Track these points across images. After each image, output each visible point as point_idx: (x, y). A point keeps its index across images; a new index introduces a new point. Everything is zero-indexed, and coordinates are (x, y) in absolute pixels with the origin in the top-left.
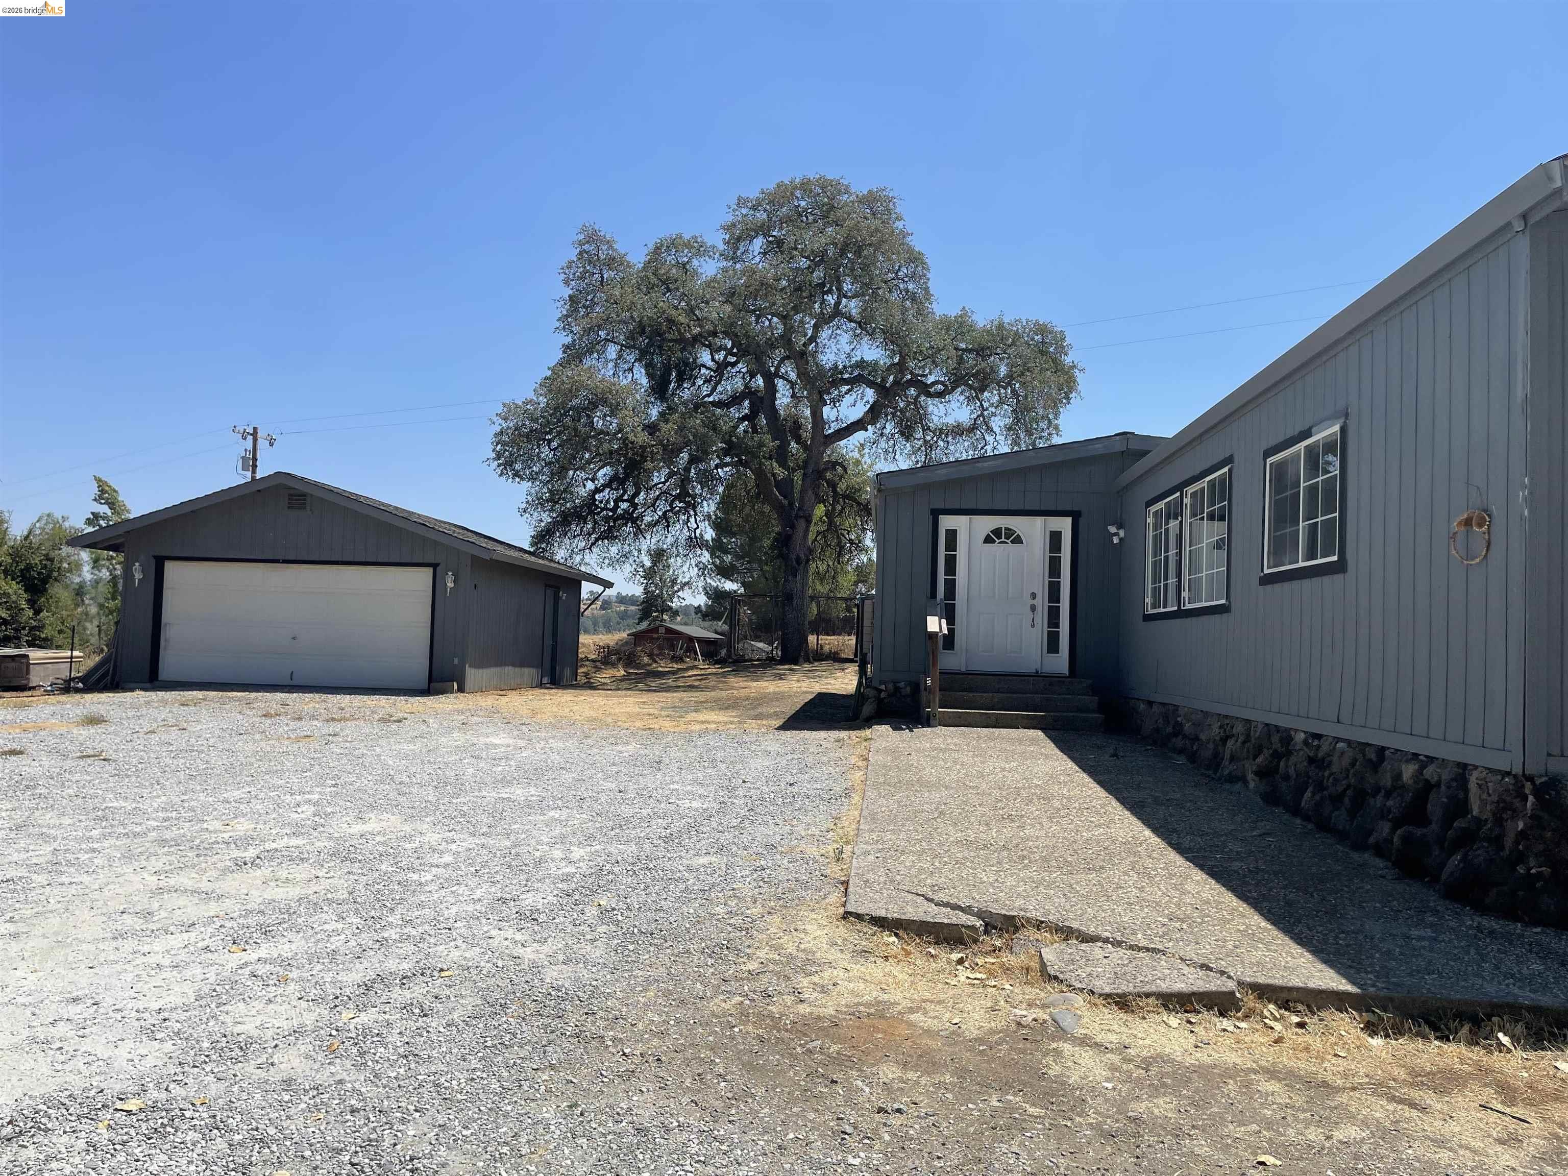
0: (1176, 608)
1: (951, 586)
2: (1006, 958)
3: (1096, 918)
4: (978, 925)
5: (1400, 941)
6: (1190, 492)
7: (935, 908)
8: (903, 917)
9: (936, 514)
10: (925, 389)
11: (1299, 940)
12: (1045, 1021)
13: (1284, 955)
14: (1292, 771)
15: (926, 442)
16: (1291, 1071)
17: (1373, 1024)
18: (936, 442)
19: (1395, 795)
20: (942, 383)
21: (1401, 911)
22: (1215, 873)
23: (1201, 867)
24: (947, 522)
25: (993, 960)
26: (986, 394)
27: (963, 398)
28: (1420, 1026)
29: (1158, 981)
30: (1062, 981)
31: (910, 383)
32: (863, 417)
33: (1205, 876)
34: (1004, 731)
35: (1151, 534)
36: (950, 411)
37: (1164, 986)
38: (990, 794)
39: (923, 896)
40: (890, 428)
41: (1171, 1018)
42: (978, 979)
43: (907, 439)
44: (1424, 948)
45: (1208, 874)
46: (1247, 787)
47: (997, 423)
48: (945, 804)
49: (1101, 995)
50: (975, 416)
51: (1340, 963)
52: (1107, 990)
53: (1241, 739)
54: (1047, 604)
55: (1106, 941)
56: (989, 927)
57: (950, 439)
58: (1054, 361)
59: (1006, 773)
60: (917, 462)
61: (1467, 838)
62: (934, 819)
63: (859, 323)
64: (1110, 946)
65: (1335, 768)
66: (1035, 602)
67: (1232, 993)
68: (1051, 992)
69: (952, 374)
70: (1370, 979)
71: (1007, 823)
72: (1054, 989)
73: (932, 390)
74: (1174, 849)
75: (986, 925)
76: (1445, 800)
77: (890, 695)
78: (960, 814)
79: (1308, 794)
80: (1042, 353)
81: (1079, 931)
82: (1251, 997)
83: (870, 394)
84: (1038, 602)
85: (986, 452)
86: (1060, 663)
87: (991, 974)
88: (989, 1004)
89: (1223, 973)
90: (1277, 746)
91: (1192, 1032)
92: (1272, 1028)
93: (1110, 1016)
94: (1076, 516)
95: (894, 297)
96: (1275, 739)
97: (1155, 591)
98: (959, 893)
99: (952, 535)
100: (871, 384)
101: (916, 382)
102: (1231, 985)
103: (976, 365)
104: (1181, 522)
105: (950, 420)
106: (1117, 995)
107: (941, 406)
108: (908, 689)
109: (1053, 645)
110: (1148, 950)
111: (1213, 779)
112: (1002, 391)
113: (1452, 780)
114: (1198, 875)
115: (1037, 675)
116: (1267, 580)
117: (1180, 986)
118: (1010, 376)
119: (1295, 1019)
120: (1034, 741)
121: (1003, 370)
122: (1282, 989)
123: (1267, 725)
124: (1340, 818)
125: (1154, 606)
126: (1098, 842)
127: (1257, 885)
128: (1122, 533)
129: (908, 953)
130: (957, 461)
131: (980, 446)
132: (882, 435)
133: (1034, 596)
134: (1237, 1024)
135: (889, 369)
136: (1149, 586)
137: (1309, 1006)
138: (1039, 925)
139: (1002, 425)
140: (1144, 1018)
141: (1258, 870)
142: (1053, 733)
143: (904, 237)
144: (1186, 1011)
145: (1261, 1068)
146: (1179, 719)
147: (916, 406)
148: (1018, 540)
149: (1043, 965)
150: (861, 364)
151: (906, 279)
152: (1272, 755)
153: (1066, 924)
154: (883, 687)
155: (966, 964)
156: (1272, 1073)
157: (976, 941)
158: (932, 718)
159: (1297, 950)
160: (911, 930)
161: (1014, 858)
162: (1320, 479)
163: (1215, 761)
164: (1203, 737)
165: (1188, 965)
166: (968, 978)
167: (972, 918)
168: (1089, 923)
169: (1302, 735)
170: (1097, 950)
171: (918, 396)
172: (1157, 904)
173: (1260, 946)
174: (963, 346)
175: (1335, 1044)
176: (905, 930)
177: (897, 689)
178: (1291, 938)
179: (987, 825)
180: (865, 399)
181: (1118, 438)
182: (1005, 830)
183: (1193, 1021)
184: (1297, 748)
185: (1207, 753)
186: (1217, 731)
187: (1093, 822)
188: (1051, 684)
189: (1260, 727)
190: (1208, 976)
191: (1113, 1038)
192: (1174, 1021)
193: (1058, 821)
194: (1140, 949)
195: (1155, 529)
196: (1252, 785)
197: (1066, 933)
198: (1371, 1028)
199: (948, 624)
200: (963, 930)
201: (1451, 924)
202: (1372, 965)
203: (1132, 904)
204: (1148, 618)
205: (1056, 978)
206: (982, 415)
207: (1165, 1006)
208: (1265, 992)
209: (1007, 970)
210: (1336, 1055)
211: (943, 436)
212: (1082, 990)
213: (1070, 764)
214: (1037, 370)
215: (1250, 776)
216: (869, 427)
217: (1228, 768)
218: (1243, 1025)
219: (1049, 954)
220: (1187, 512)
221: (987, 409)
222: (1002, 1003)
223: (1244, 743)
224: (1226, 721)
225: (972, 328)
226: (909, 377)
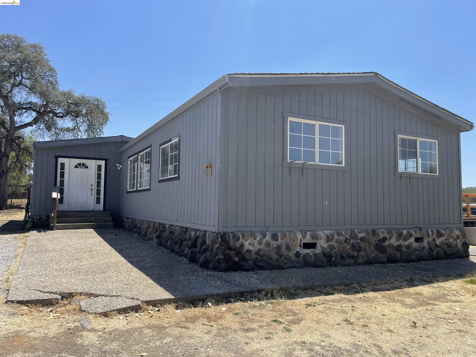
0: (136, 189)
1: (62, 182)
2: (69, 307)
3: (101, 289)
4: (59, 297)
5: (187, 281)
6: (140, 155)
7: (43, 294)
8: (30, 299)
9: (57, 157)
10: (56, 115)
11: (161, 285)
12: (78, 326)
13: (156, 290)
14: (165, 236)
15: (56, 133)
16: (154, 325)
17: (178, 306)
18: (60, 133)
19: (189, 240)
20: (62, 113)
21: (189, 273)
22: (141, 269)
23: (137, 267)
24: (61, 160)
25: (63, 309)
26: (78, 118)
27: (70, 119)
28: (190, 305)
29: (118, 305)
30: (86, 312)
31: (50, 112)
32: (31, 121)
33: (137, 270)
34: (80, 230)
35: (129, 167)
36: (65, 123)
37: (119, 307)
38: (71, 252)
39: (39, 290)
40: (42, 126)
41: (121, 316)
42: (57, 316)
43: (49, 131)
44: (193, 282)
45: (138, 269)
46: (153, 241)
47: (82, 128)
48: (54, 257)
49: (98, 314)
50: (74, 125)
51: (171, 290)
52: (101, 312)
53: (152, 227)
54: (96, 188)
55: (103, 295)
56: (63, 298)
57: (65, 132)
58: (102, 111)
59: (78, 244)
60: (53, 139)
61: (205, 251)
62: (49, 262)
63: (30, 89)
64: (104, 297)
65: (176, 234)
66: (92, 187)
67: (140, 305)
68: (82, 316)
69: (66, 111)
70: (178, 293)
71: (76, 261)
72: (83, 314)
73: (59, 115)
74: (130, 263)
75: (62, 297)
76: (201, 241)
77: (38, 220)
78: (59, 260)
79: (169, 242)
80: (97, 107)
81: (94, 294)
82: (145, 305)
83: (34, 114)
84: (93, 187)
85: (78, 137)
86: (101, 207)
87: (62, 313)
88: (59, 324)
89: (137, 299)
90: (161, 229)
91: (127, 319)
92: (150, 313)
93: (101, 320)
94: (106, 160)
95: (43, 82)
96: (161, 227)
97: (130, 184)
98: (53, 287)
99: (63, 165)
100: (34, 110)
101: (52, 112)
102: (139, 302)
103: (74, 109)
104: (138, 164)
105: (65, 126)
106: (104, 312)
107: (62, 121)
108: (45, 218)
109: (98, 201)
110: (116, 296)
111: (145, 240)
112: (84, 118)
113: (202, 235)
114: (135, 270)
115: (92, 211)
116: (160, 181)
117: (124, 306)
118: (87, 113)
119: (157, 309)
120: (90, 233)
121: (84, 111)
122: (154, 301)
123: (159, 223)
124: (176, 248)
125: (130, 189)
126: (106, 264)
127: (152, 270)
128: (121, 166)
129: (31, 312)
130: (67, 140)
131: (76, 136)
132: (39, 129)
133: (92, 185)
134: (140, 314)
135: (42, 106)
136: (129, 183)
137: (161, 304)
138: (81, 294)
139: (84, 129)
140: (112, 318)
141: (153, 266)
142: (97, 229)
143: (48, 62)
144: (126, 313)
145: (145, 326)
146: (136, 223)
147: (52, 120)
148: (87, 167)
149: (80, 307)
150: (30, 103)
151: (49, 76)
152: (160, 232)
153: (90, 292)
154: (35, 217)
155: (53, 312)
156: (148, 327)
157: (57, 303)
158: (53, 227)
159: (160, 288)
160: (33, 303)
161: (76, 272)
162: (173, 153)
163: (145, 235)
164: (142, 228)
165: (127, 299)
166: (53, 316)
167: (57, 295)
168: (98, 290)
169: (168, 225)
170: (99, 299)
171: (53, 117)
172: (121, 281)
173: (150, 289)
174: (70, 102)
175: (167, 314)
176: (31, 303)
177: (40, 218)
178: (159, 285)
179: (69, 262)
180: (32, 115)
181: (120, 137)
182: (75, 263)
183: (127, 316)
184: (167, 229)
185: (143, 232)
186: (146, 225)
187: (106, 257)
188: (97, 214)
189: (157, 223)
190: (133, 301)
191: (101, 327)
192: (121, 317)
193: (94, 258)
194: (113, 296)
195: (130, 165)
196: (155, 241)
197: (90, 295)
198: (177, 308)
199: (60, 195)
200: (53, 300)
201: (201, 274)
202: (179, 289)
203: (113, 282)
204: (128, 192)
205: (84, 311)
206: (77, 125)
207: (119, 313)
208: (148, 303)
209: (68, 311)
210: (167, 318)
211: (63, 131)
212: (92, 313)
213: (101, 239)
214: (96, 113)
215: (154, 238)
216: (34, 125)
217: (149, 236)
218: (142, 314)
219: (83, 303)
220: (139, 161)
221: (79, 124)
222: (64, 323)
223: (153, 229)
224: (149, 223)
225: (73, 96)
226: (50, 110)
